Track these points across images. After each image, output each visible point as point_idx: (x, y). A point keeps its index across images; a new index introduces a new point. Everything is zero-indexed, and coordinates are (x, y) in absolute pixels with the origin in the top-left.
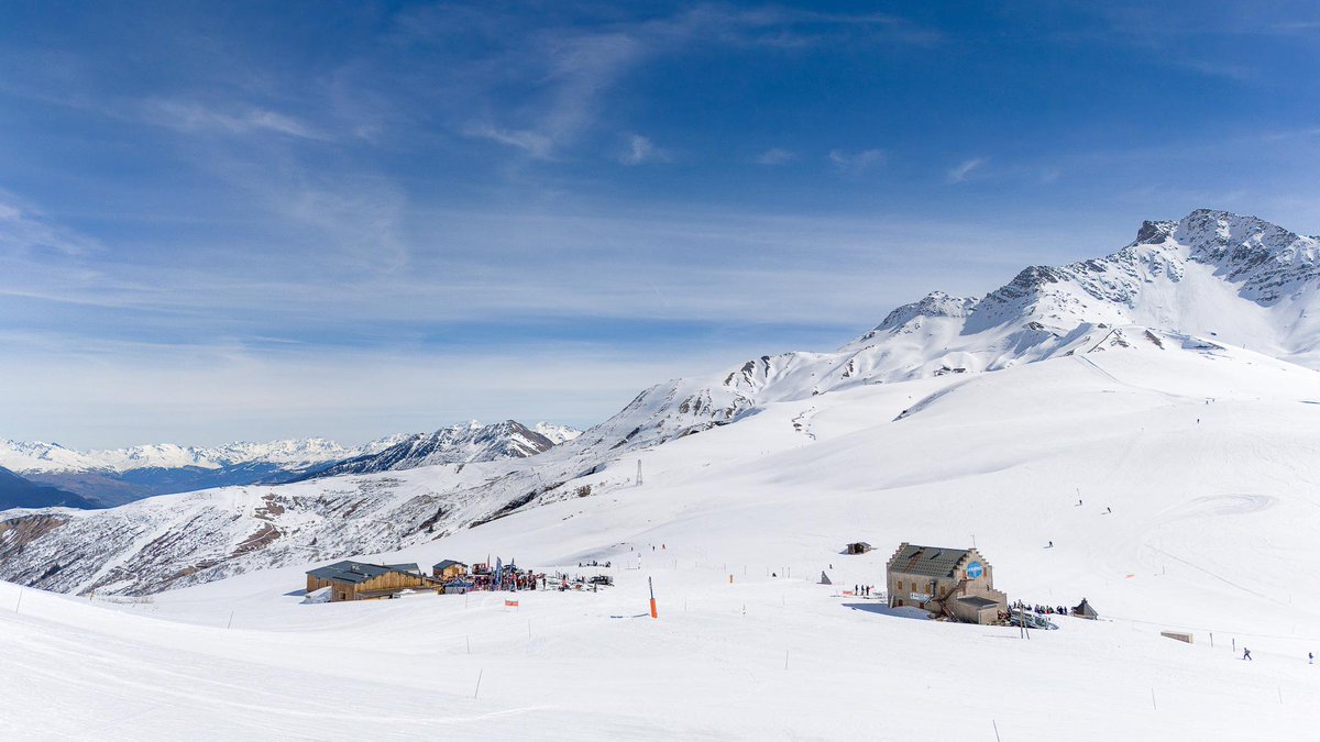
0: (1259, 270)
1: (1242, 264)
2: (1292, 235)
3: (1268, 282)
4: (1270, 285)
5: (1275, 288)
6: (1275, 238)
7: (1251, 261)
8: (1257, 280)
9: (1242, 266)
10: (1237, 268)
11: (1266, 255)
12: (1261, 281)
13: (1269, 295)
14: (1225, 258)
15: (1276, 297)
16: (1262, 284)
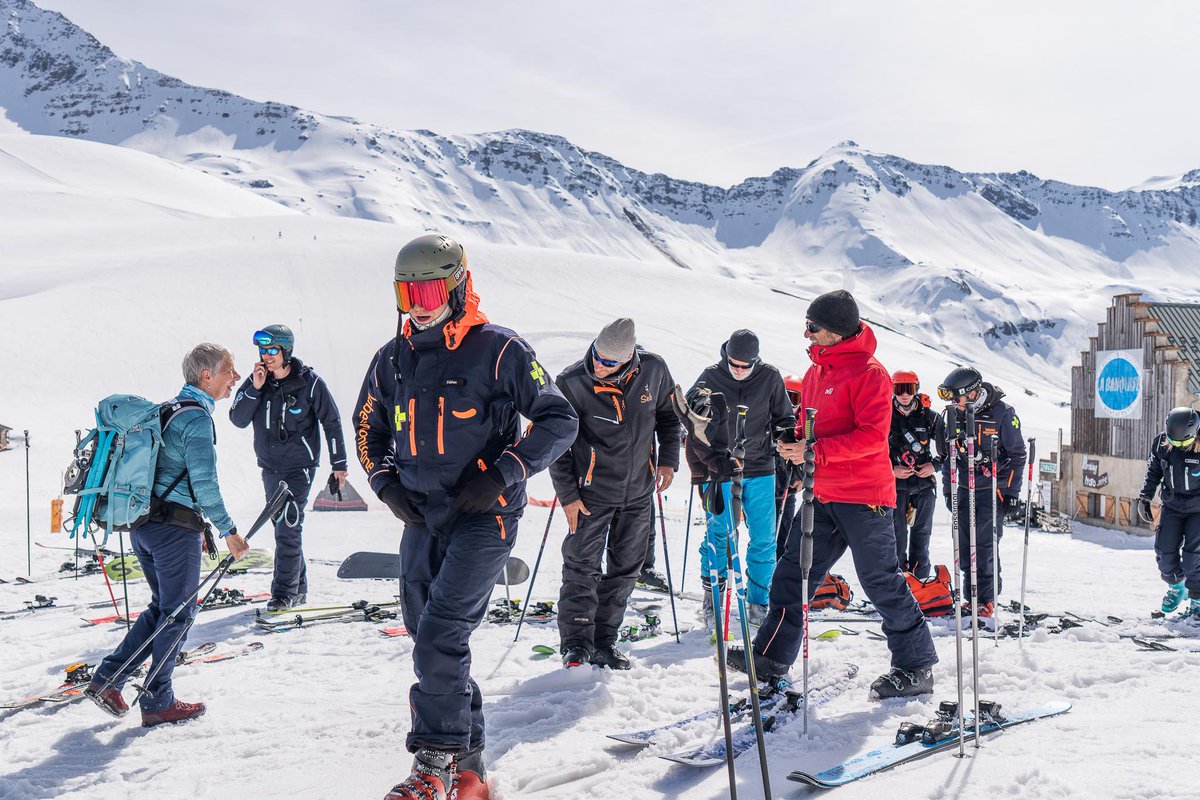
0: (63, 89)
1: (42, 77)
2: (106, 49)
3: (74, 109)
4: (77, 113)
5: (83, 119)
6: (85, 49)
7: (54, 75)
8: (61, 103)
9: (41, 79)
10: (34, 82)
11: (72, 70)
12: (66, 106)
13: (75, 127)
14: (20, 65)
15: (83, 131)
16: (67, 111)
